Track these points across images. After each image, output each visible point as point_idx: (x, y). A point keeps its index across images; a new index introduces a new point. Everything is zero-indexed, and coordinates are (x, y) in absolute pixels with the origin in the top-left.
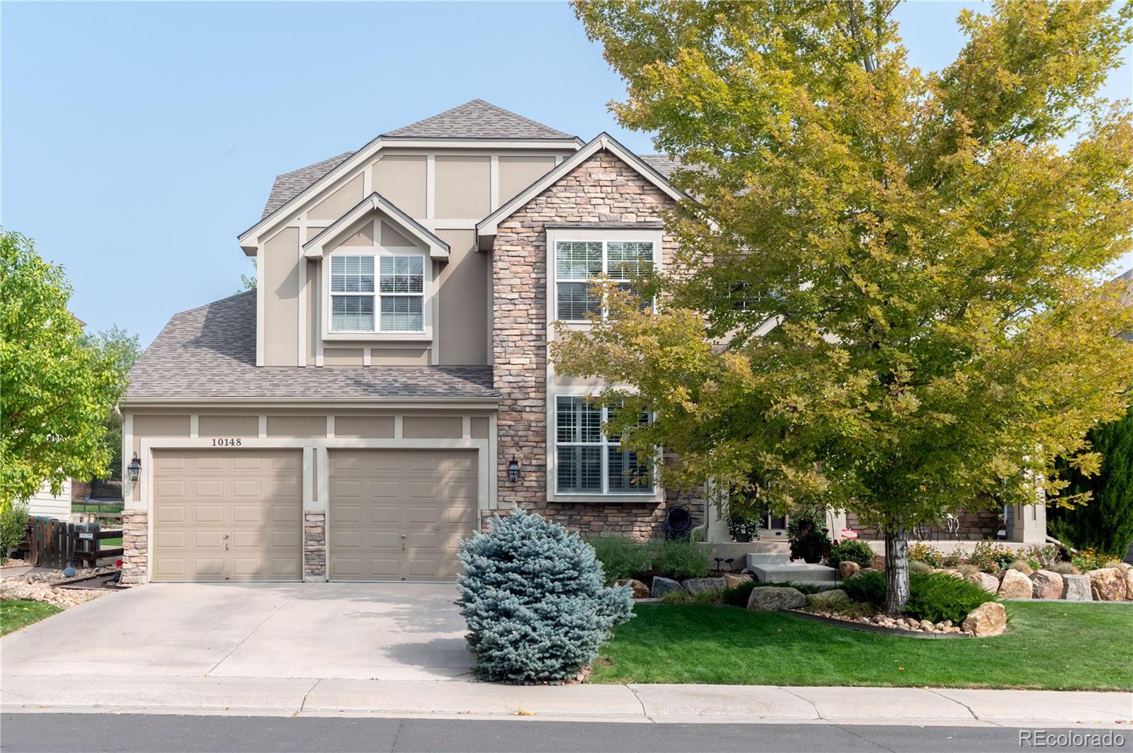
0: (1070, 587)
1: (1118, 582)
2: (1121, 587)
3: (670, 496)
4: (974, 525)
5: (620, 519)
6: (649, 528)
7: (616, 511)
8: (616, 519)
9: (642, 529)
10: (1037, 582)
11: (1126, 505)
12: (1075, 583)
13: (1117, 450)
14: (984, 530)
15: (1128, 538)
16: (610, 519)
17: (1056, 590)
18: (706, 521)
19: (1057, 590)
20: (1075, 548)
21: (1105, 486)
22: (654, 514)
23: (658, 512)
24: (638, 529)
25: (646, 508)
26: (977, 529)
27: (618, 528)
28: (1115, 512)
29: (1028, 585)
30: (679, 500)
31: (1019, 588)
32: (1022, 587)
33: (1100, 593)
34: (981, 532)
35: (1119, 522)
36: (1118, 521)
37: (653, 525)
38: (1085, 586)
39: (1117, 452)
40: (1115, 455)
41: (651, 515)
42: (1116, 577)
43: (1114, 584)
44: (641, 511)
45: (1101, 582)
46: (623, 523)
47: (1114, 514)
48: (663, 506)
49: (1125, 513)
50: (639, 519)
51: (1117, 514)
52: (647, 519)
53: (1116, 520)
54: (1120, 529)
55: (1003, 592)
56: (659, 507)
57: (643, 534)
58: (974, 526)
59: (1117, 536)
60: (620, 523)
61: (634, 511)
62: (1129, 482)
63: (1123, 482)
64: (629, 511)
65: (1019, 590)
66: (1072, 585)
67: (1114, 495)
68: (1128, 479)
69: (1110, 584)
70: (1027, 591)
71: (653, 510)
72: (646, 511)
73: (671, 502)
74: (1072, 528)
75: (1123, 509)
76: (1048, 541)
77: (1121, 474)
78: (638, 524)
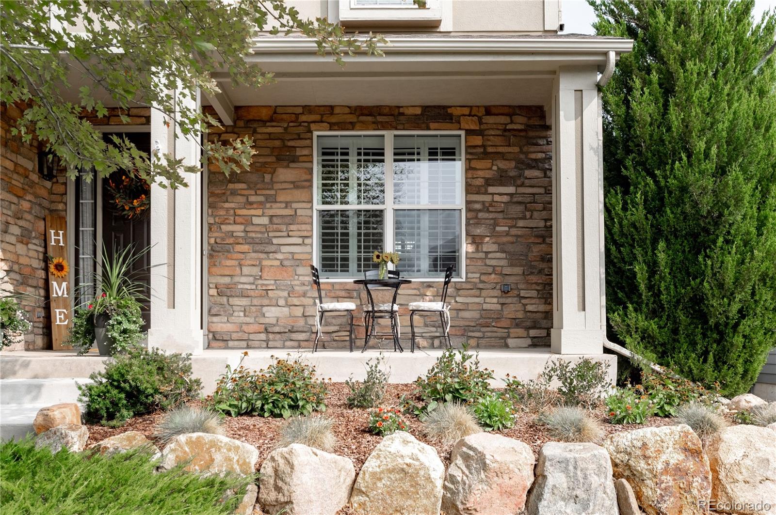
0: (550, 481)
1: (691, 464)
2: (697, 482)
4: (517, 323)
10: (458, 470)
11: (755, 278)
12: (566, 470)
13: (735, 166)
14: (533, 333)
15: (760, 343)
17: (508, 493)
19: (510, 494)
20: (661, 364)
21: (714, 242)
26: (521, 332)
28: (732, 294)
29: (428, 479)
31: (407, 485)
32: (416, 485)
33: (639, 498)
34: (528, 336)
35: (742, 314)
36: (740, 311)
38: (595, 480)
39: (735, 172)
40: (730, 179)
42: (686, 450)
43: (679, 471)
45: (641, 466)
47: (731, 296)
49: (753, 294)
51: (738, 297)
53: (735, 307)
54: (745, 326)
55: (363, 499)
58: (517, 326)
59: (739, 340)
62: (760, 234)
63: (748, 233)
65: (404, 494)
66: (555, 478)
67: (730, 261)
68: (759, 229)
69: (666, 471)
70: (428, 496)
74: (653, 326)
75: (748, 288)
76: (607, 351)
77: (744, 217)
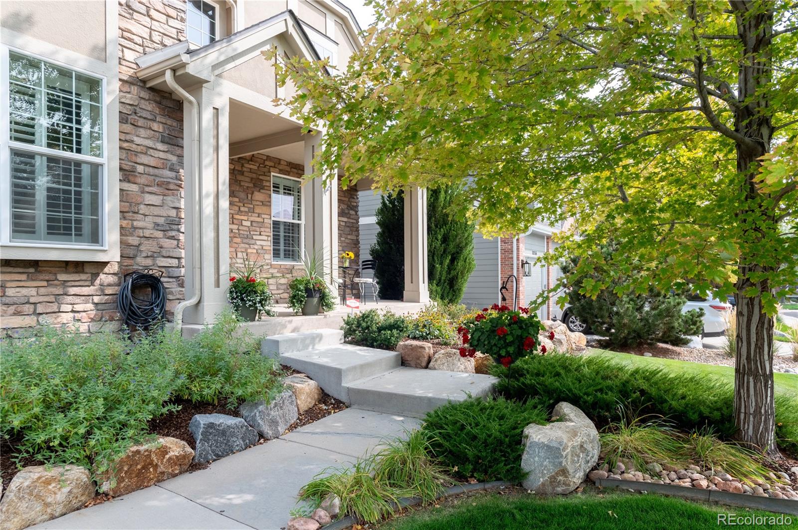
3: (128, 252)
5: (33, 292)
6: (90, 306)
7: (24, 277)
8: (24, 291)
9: (77, 308)
16: (10, 292)
18: (198, 292)
22: (98, 282)
23: (104, 278)
24: (69, 308)
25: (83, 272)
27: (28, 309)
30: (139, 259)
37: (96, 299)
41: (92, 284)
44: (76, 277)
46: (41, 299)
48: (115, 268)
50: (73, 291)
52: (86, 290)
56: (106, 270)
57: (78, 316)
60: (32, 300)
61: (62, 277)
64: (51, 277)
71: (95, 275)
72: (83, 277)
73: (127, 262)
78: (69, 299)
